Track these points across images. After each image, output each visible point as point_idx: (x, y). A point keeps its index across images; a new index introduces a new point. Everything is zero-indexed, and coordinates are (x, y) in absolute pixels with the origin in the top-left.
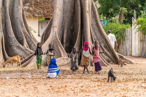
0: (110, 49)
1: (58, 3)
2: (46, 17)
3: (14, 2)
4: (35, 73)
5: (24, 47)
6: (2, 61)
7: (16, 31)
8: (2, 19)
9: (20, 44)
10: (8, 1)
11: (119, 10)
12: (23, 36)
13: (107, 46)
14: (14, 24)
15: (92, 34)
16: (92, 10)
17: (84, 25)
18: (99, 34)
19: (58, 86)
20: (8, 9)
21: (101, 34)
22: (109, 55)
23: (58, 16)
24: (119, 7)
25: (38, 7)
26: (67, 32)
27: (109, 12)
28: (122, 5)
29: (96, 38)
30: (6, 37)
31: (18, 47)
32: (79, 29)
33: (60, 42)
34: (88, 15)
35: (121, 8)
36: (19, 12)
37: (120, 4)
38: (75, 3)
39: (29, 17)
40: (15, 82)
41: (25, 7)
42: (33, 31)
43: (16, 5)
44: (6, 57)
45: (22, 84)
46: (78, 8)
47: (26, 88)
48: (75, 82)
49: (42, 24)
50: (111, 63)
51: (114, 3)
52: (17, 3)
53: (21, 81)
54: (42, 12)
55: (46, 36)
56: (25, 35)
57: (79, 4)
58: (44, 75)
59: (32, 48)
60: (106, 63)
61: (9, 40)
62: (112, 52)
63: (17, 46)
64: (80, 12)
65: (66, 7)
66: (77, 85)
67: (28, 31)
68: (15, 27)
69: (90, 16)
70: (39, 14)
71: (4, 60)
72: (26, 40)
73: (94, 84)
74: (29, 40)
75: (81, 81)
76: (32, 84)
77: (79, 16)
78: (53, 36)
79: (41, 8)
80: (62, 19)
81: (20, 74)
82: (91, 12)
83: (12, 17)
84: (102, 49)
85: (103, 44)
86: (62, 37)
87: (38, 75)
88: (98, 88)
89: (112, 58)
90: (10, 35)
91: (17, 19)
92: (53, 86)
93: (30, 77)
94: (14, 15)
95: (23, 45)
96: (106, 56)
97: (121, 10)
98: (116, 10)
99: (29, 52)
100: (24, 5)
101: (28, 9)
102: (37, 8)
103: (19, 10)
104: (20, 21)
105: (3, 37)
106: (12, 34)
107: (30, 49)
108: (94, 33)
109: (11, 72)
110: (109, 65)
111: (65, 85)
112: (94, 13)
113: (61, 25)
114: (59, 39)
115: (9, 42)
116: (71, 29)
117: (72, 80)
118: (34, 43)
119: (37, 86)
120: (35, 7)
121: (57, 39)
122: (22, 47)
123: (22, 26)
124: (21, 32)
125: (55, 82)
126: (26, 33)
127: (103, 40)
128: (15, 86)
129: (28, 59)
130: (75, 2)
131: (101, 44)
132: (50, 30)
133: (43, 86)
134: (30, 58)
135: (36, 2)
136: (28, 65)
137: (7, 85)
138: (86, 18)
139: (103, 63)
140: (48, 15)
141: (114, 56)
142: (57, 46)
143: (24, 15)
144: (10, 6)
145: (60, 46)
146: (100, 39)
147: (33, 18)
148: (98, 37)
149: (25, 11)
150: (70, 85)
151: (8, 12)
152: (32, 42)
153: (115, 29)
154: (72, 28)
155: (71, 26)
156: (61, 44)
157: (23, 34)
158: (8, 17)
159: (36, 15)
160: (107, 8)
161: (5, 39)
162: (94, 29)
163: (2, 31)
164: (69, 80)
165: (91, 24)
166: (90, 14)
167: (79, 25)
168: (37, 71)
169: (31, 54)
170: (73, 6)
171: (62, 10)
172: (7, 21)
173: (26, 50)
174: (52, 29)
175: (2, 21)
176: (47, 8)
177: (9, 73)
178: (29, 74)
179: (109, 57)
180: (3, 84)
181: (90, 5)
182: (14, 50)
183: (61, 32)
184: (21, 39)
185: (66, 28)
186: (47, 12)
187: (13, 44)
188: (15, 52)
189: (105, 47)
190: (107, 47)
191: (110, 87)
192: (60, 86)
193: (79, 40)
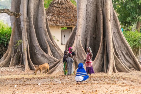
0: (131, 56)
1: (81, 12)
2: (68, 27)
3: (38, 12)
4: (63, 79)
5: (48, 55)
6: (27, 69)
7: (41, 40)
8: (27, 28)
9: (44, 53)
10: (32, 11)
11: (136, 19)
12: (47, 45)
13: (129, 53)
14: (39, 33)
15: (114, 42)
16: (113, 19)
17: (106, 34)
18: (121, 42)
19: (89, 91)
20: (32, 19)
21: (122, 41)
22: (130, 62)
23: (81, 25)
24: (137, 16)
25: (60, 16)
26: (90, 40)
27: (127, 21)
28: (139, 14)
29: (117, 46)
30: (31, 45)
31: (43, 55)
32: (102, 37)
33: (83, 49)
34: (110, 24)
35: (138, 17)
36: (43, 21)
37: (137, 13)
38: (97, 13)
39: (52, 26)
40: (48, 87)
41: (48, 17)
42: (56, 40)
43: (40, 15)
44: (31, 65)
45: (55, 89)
46: (100, 17)
47: (59, 93)
48: (104, 87)
49: (64, 33)
50: (132, 69)
51: (132, 12)
52: (41, 13)
53: (53, 87)
54: (64, 21)
55: (70, 44)
56: (49, 43)
57: (101, 14)
58: (73, 81)
59: (55, 56)
60: (128, 69)
61: (34, 48)
62: (133, 59)
63: (41, 54)
64: (102, 21)
65: (89, 17)
66: (106, 90)
67: (51, 40)
68: (39, 36)
69: (112, 25)
70: (62, 24)
71: (29, 68)
72: (50, 48)
73: (122, 89)
74: (53, 48)
75: (109, 86)
76: (64, 89)
77: (102, 25)
78: (77, 44)
79: (63, 17)
80: (85, 28)
81: (49, 80)
82: (112, 20)
83: (36, 26)
84: (124, 56)
85: (124, 51)
86: (85, 45)
87: (67, 81)
88: (127, 92)
89: (133, 64)
90: (35, 44)
91: (41, 29)
92: (84, 91)
93: (60, 83)
94: (38, 25)
95: (47, 53)
96: (127, 63)
97: (139, 19)
98: (134, 18)
99: (53, 59)
100: (47, 15)
101: (51, 19)
102: (60, 18)
103: (43, 20)
104: (44, 30)
105: (27, 45)
106: (36, 42)
107: (54, 57)
108: (115, 41)
109: (40, 78)
110: (131, 71)
111: (96, 90)
112: (116, 22)
113: (84, 33)
114: (82, 47)
115: (33, 50)
116: (94, 38)
117: (101, 85)
118: (57, 51)
119: (69, 92)
120: (58, 17)
121: (81, 47)
122: (46, 55)
123: (46, 35)
124: (45, 41)
125: (85, 87)
126: (49, 42)
127: (124, 47)
128: (49, 91)
129: (53, 67)
130: (97, 11)
131: (123, 51)
132: (73, 39)
133: (75, 91)
134: (55, 65)
135: (58, 12)
136: (54, 72)
137: (41, 90)
138: (108, 26)
139: (125, 69)
140: (70, 24)
141: (135, 63)
142: (81, 53)
143: (48, 25)
144: (34, 16)
145: (84, 53)
146: (121, 46)
147: (56, 27)
148: (120, 44)
149: (49, 20)
150: (100, 89)
151: (32, 22)
152: (56, 50)
153: (133, 37)
154: (94, 36)
155: (94, 34)
156: (85, 52)
157: (47, 43)
158: (32, 26)
159: (59, 24)
160: (125, 17)
161: (29, 47)
162: (115, 37)
163: (26, 40)
164: (98, 85)
165: (113, 33)
166: (112, 22)
167: (101, 34)
168: (65, 78)
169: (55, 61)
170: (96, 15)
171: (85, 19)
172: (32, 30)
173: (50, 58)
174: (76, 37)
175: (27, 30)
176: (69, 17)
177: (39, 80)
178: (58, 81)
179: (130, 63)
180: (36, 89)
181: (112, 14)
182: (39, 58)
183: (84, 40)
184: (45, 48)
185: (89, 36)
186: (69, 21)
187: (37, 53)
188: (39, 60)
189: (127, 54)
190: (128, 55)
191: (138, 91)
192: (91, 91)
193: (102, 48)
